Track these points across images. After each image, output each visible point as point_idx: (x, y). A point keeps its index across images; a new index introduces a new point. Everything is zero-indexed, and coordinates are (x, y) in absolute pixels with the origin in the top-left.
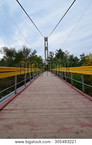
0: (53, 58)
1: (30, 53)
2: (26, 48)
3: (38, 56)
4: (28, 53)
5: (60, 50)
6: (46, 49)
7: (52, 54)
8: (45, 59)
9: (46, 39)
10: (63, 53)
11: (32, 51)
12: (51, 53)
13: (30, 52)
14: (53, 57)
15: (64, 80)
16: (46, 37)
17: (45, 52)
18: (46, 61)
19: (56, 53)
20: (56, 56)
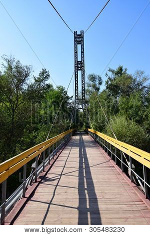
0: (99, 93)
1: (30, 81)
2: (14, 64)
3: (55, 87)
6: (79, 66)
9: (79, 39)
10: (130, 78)
12: (93, 78)
13: (27, 75)
14: (98, 89)
16: (79, 33)
17: (76, 76)
18: (78, 104)
19: (109, 78)
20: (107, 88)
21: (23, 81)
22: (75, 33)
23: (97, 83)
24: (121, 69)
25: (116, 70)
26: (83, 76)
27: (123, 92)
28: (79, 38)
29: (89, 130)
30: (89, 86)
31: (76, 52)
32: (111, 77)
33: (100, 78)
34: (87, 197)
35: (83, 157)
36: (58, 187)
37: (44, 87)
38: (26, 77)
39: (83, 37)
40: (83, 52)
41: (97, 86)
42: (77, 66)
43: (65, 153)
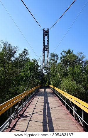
0: (57, 64)
2: (8, 46)
3: (31, 60)
6: (46, 48)
8: (42, 67)
10: (74, 56)
12: (53, 55)
14: (56, 62)
16: (46, 30)
17: (44, 54)
18: (44, 70)
19: (63, 56)
20: (61, 61)
21: (12, 55)
22: (44, 30)
23: (56, 58)
24: (69, 51)
25: (66, 51)
26: (48, 54)
27: (70, 64)
28: (46, 33)
29: (50, 86)
30: (51, 60)
31: (44, 40)
32: (63, 55)
33: (57, 55)
34: (48, 128)
35: (46, 102)
36: (30, 121)
37: (25, 59)
38: (14, 53)
39: (48, 32)
40: (48, 41)
41: (56, 60)
42: (44, 48)
43: (35, 100)
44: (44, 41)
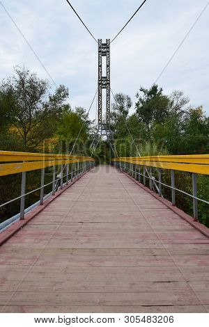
0: (128, 117)
1: (45, 99)
2: (28, 78)
3: (73, 109)
4: (35, 98)
5: (155, 88)
6: (104, 82)
7: (125, 104)
8: (97, 122)
9: (104, 49)
10: (165, 100)
11: (51, 91)
12: (120, 98)
13: (42, 92)
14: (126, 113)
15: (165, 201)
16: (104, 42)
17: (100, 95)
18: (102, 129)
19: (140, 100)
20: (137, 112)
21: (38, 98)
22: (100, 41)
25: (149, 90)
26: (108, 95)
30: (116, 108)
32: (142, 98)
33: (129, 99)
38: (41, 94)
39: (108, 48)
40: (108, 66)
41: (126, 109)
42: (101, 84)
44: (101, 66)
